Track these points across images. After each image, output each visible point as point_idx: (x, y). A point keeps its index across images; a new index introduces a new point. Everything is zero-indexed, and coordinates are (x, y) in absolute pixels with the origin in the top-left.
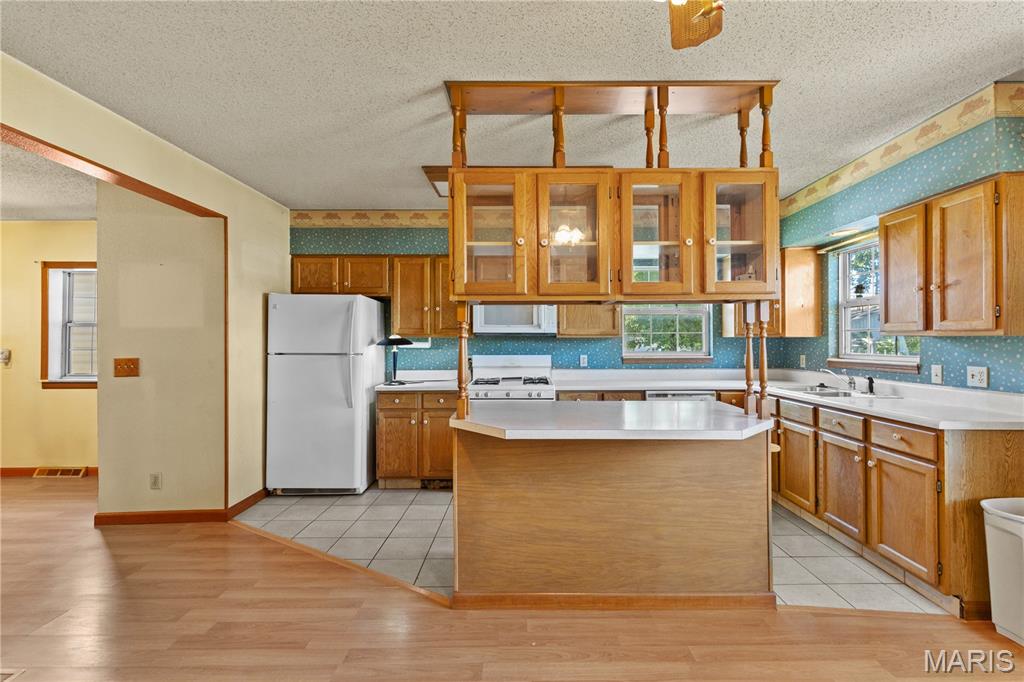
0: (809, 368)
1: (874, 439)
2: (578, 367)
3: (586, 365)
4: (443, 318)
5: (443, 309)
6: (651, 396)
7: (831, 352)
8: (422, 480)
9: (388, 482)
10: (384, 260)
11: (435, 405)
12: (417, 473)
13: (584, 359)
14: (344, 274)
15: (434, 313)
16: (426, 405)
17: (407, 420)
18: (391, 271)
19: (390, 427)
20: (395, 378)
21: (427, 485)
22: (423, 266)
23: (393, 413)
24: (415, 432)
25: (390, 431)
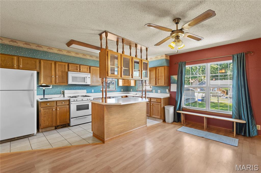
0: (132, 91)
1: (152, 101)
2: (92, 93)
4: (58, 79)
5: (58, 77)
6: (111, 98)
7: (137, 89)
8: (55, 127)
9: (43, 130)
10: (37, 60)
11: (61, 104)
12: (54, 125)
13: (93, 91)
14: (19, 63)
15: (56, 78)
16: (58, 104)
17: (52, 109)
18: (40, 64)
19: (45, 112)
20: (44, 97)
21: (57, 128)
22: (51, 64)
23: (47, 108)
24: (54, 113)
25: (45, 113)
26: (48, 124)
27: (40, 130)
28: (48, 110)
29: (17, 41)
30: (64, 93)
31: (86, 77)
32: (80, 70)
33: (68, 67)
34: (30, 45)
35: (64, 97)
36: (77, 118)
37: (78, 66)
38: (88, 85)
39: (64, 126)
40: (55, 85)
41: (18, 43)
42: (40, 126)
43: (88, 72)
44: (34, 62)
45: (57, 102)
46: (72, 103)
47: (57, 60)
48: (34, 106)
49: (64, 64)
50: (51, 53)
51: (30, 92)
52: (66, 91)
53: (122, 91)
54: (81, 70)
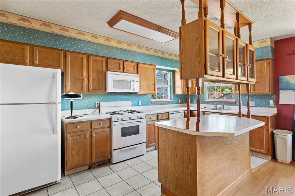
2: (138, 105)
3: (141, 104)
4: (92, 85)
5: (92, 80)
6: (171, 114)
7: (205, 99)
8: (89, 165)
9: (70, 171)
10: (60, 52)
11: (98, 126)
12: (88, 162)
13: (140, 102)
14: (33, 56)
15: (88, 82)
16: (93, 127)
17: (84, 136)
18: (65, 58)
19: (74, 141)
20: (72, 115)
21: (91, 167)
22: (82, 58)
23: (76, 134)
24: (88, 141)
25: (74, 143)
26: (78, 161)
27: (66, 173)
28: (78, 137)
29: (31, 20)
30: (100, 106)
31: (133, 81)
32: (124, 69)
33: (107, 64)
34: (50, 27)
35: (100, 113)
36: (123, 149)
37: (121, 62)
38: (135, 94)
39: (102, 163)
40: (87, 93)
41: (32, 23)
42: (67, 165)
43: (136, 72)
44: (56, 56)
45: (92, 123)
46: (115, 125)
47: (90, 52)
48: (56, 132)
49: (101, 59)
50: (81, 40)
51: (51, 105)
52: (102, 104)
53: (180, 102)
54: (126, 69)
